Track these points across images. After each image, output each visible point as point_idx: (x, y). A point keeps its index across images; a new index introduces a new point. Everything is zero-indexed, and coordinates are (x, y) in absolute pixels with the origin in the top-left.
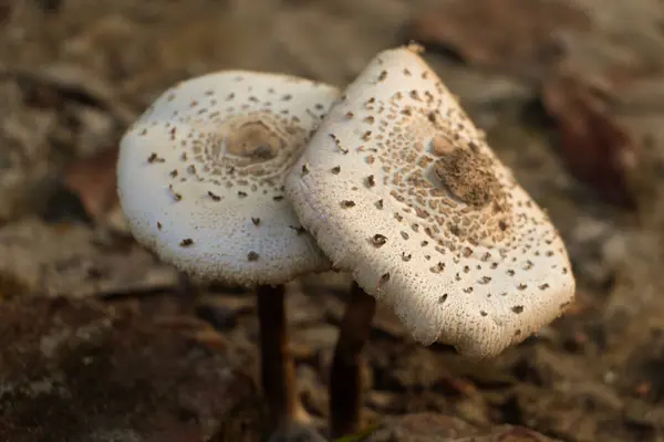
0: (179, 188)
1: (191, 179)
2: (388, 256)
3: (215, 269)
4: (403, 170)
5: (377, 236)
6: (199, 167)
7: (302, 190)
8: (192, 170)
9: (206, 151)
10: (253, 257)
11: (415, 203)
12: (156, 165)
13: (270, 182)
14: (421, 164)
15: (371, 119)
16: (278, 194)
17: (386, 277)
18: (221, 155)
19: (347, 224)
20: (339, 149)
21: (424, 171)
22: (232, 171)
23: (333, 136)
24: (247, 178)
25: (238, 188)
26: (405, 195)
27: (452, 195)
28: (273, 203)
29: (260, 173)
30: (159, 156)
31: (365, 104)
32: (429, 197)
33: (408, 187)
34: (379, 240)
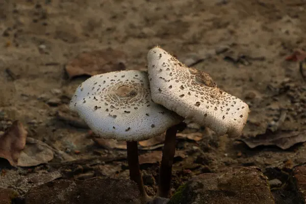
0: (113, 114)
1: (114, 110)
2: (202, 108)
3: (141, 135)
4: (189, 82)
5: (197, 103)
6: (114, 105)
7: (164, 97)
8: (112, 107)
9: (113, 100)
10: (153, 126)
11: (198, 90)
12: (98, 110)
13: (141, 101)
14: (191, 78)
15: (168, 69)
16: (147, 104)
17: (206, 115)
18: (119, 99)
19: (185, 102)
20: (166, 81)
21: (194, 80)
22: (127, 103)
23: (161, 78)
24: (133, 103)
25: (133, 107)
26: (194, 89)
27: (206, 85)
28: (147, 107)
29: (137, 100)
30: (98, 106)
31: (162, 65)
32: (201, 88)
33: (193, 86)
34: (198, 104)
